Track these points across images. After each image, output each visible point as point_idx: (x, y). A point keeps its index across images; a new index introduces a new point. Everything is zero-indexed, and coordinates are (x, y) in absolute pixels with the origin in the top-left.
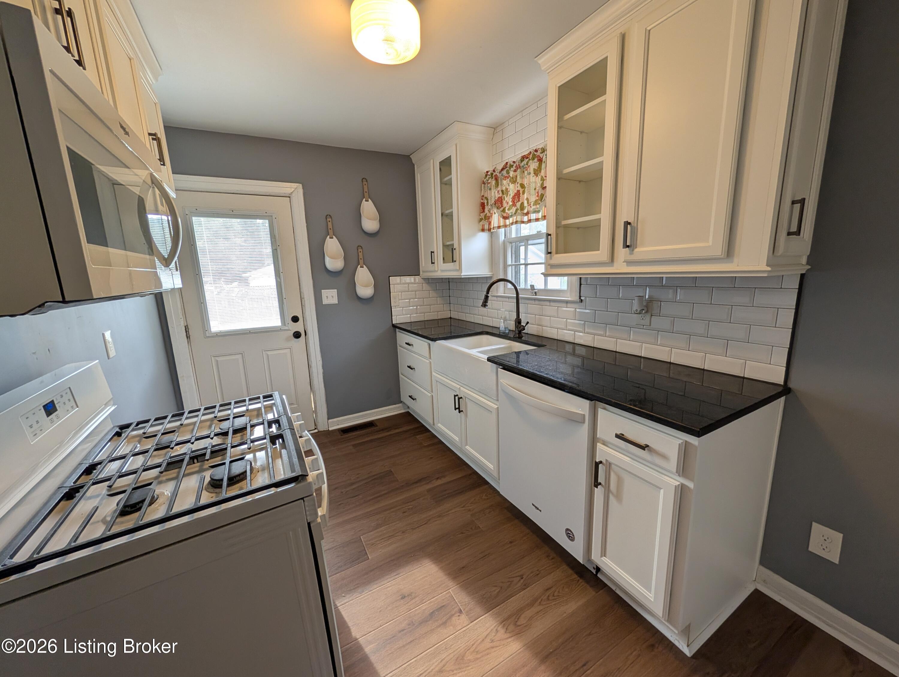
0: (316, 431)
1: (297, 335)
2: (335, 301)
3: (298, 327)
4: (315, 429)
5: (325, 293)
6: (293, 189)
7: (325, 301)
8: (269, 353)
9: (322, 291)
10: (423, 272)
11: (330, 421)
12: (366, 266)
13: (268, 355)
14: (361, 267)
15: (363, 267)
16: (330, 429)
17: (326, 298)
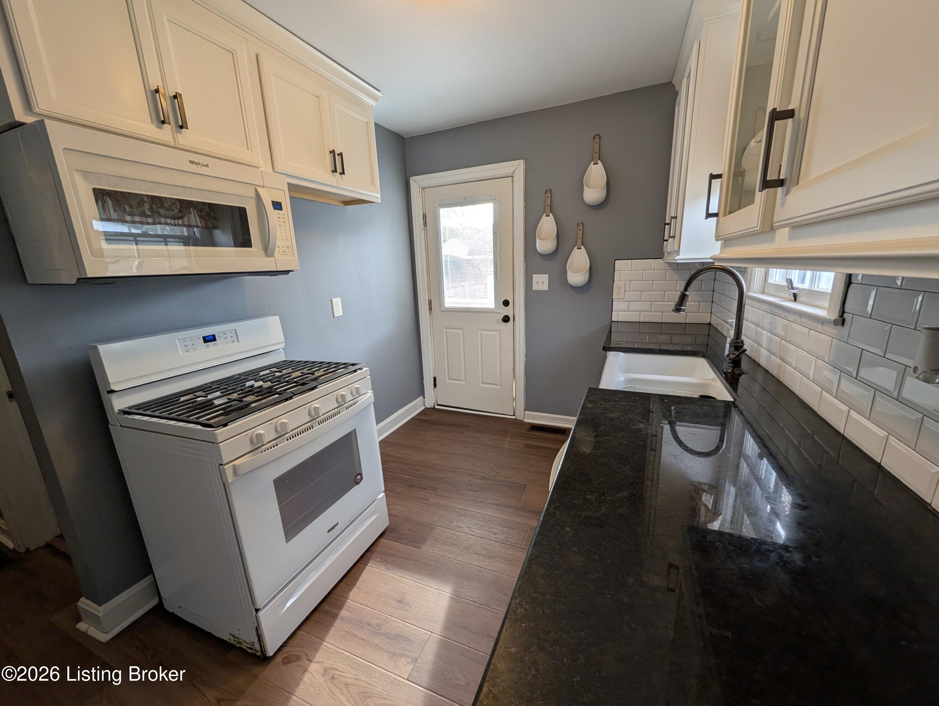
0: (514, 417)
1: (506, 319)
2: (545, 287)
3: (508, 311)
4: (514, 415)
5: (536, 278)
6: (515, 167)
7: (535, 287)
8: (483, 332)
9: (534, 275)
10: (669, 253)
11: (527, 412)
12: (584, 246)
13: (481, 334)
14: (577, 249)
15: (581, 249)
16: (525, 421)
17: (536, 283)
